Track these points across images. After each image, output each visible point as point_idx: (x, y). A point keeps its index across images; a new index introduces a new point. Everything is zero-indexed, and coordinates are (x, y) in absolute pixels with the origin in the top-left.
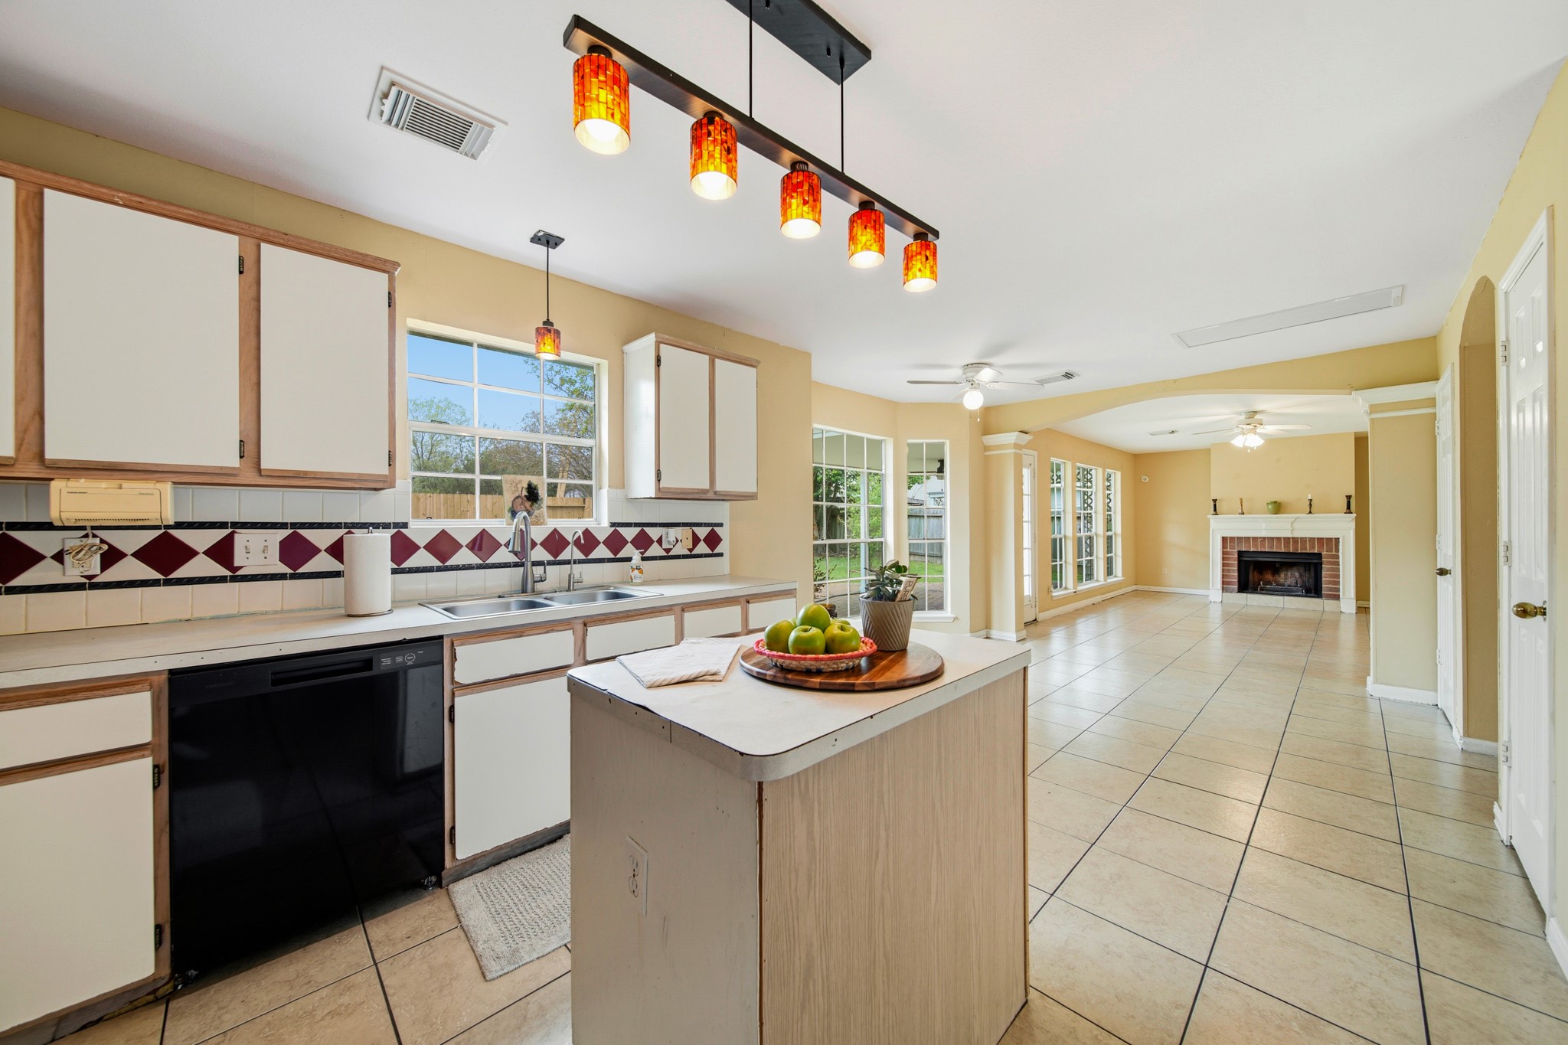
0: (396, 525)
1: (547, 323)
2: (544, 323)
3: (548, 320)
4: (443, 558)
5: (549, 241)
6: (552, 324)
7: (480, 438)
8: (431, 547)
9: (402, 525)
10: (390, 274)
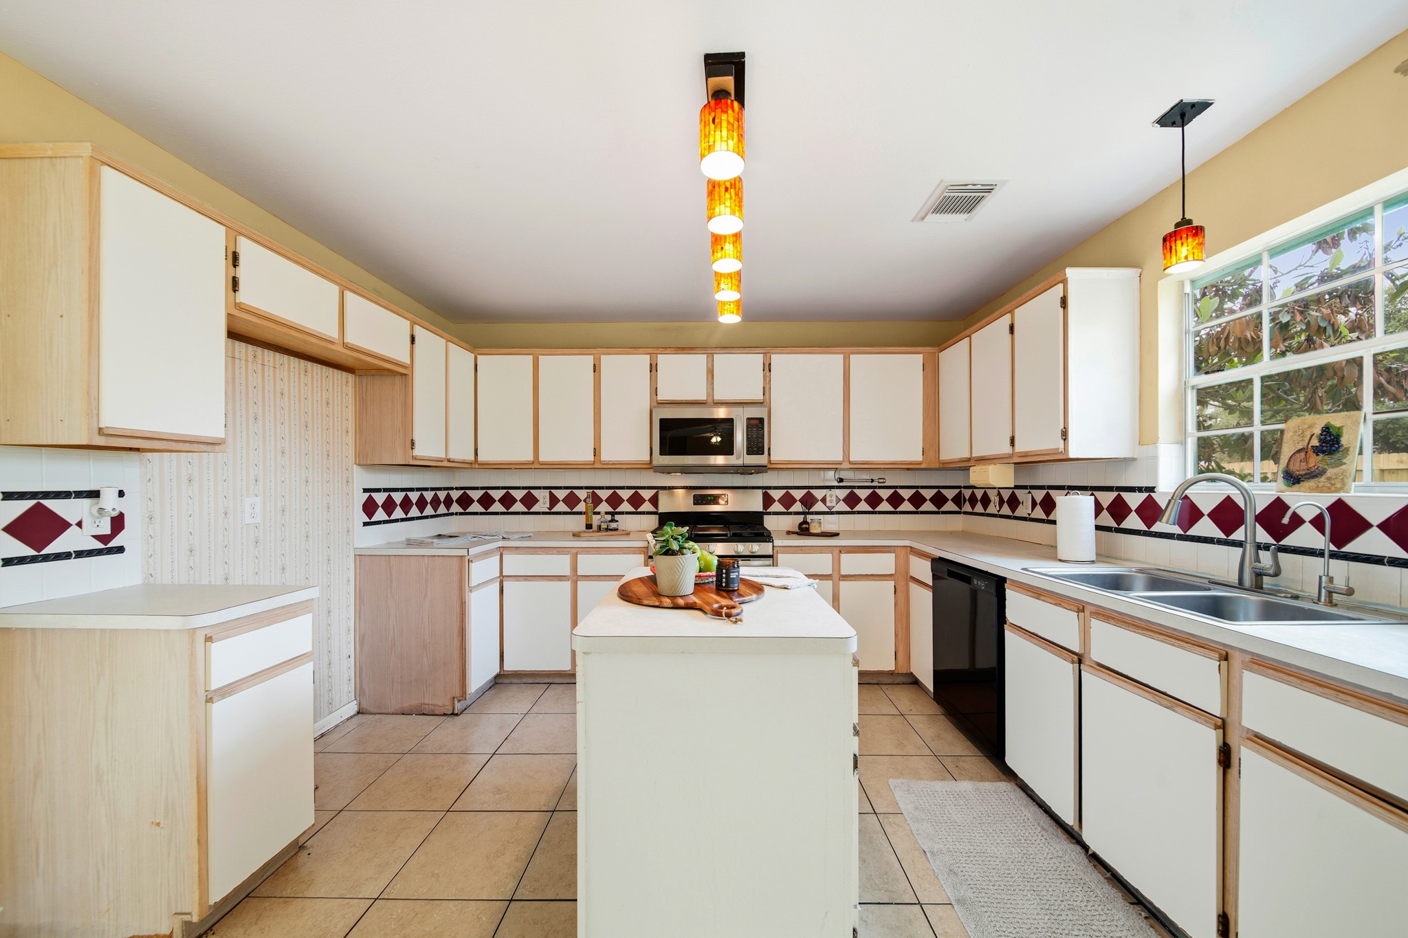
0: (1147, 489)
1: (1185, 222)
2: (1178, 226)
5: (1181, 115)
6: (1190, 222)
7: (1263, 377)
9: (1151, 489)
10: (1064, 281)
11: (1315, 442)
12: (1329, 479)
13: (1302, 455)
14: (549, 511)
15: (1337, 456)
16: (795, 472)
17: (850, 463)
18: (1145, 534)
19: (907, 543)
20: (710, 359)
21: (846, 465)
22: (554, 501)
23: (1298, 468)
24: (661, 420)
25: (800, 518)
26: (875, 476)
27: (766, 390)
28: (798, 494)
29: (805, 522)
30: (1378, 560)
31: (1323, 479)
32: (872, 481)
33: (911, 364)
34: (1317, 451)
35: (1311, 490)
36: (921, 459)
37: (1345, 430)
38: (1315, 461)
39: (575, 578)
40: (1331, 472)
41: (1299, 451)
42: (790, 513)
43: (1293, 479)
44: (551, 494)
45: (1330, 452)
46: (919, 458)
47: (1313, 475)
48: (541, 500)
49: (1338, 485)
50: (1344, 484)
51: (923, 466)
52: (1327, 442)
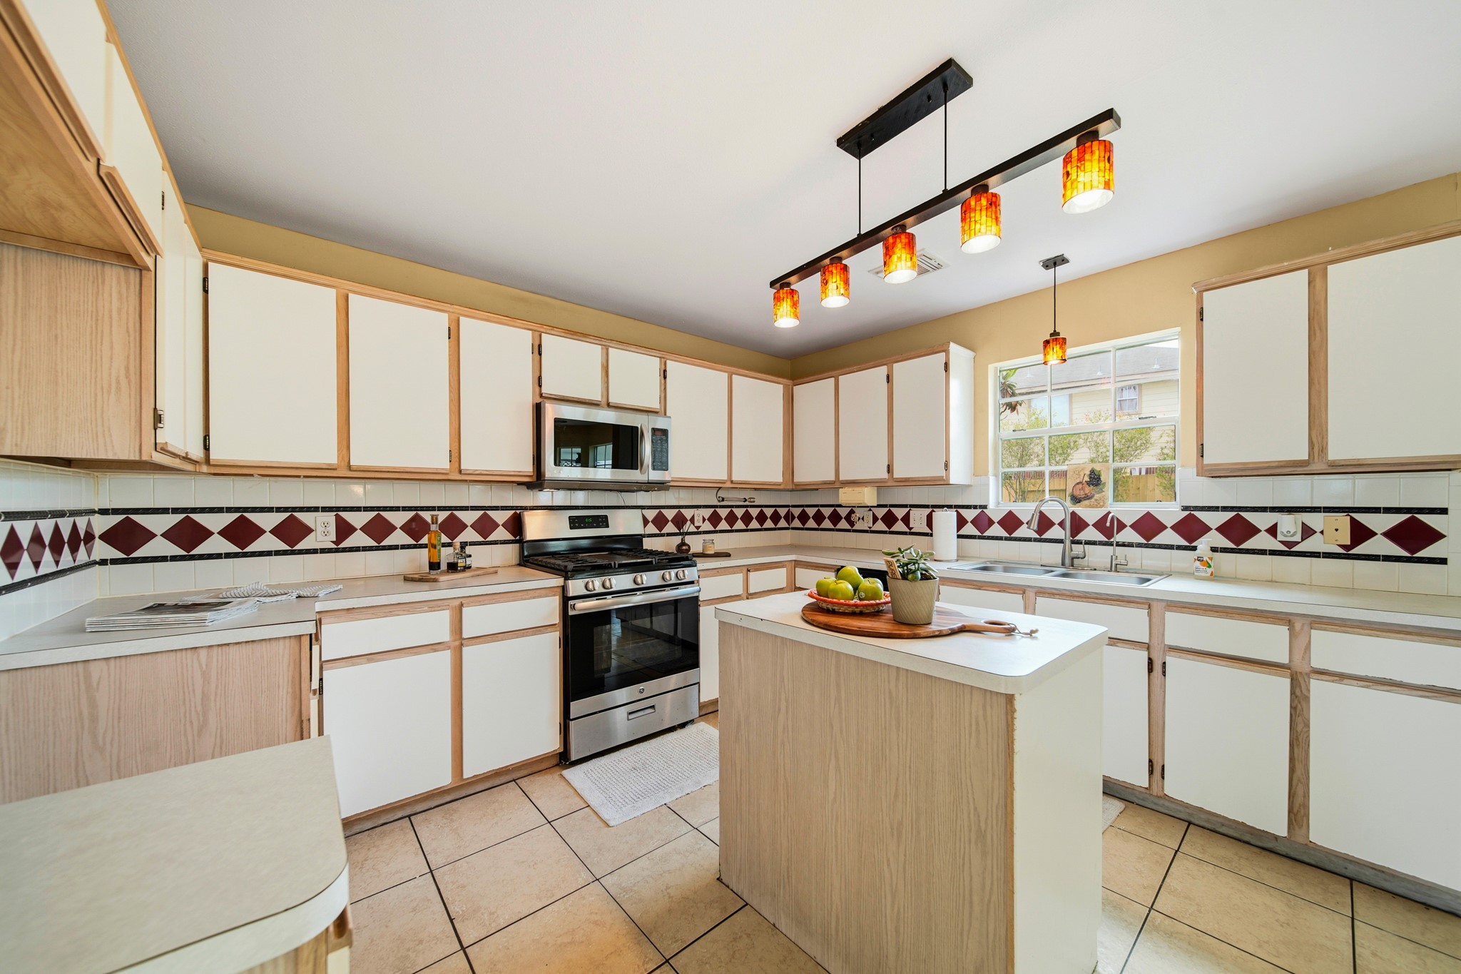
0: (981, 507)
1: (1055, 334)
2: (1051, 335)
3: (1055, 331)
4: (1010, 531)
5: (1054, 263)
6: (1058, 334)
7: (1050, 437)
8: (1002, 523)
9: (985, 507)
10: (947, 351)
11: (1087, 479)
12: (1096, 500)
13: (1080, 486)
14: (335, 546)
15: (1101, 486)
16: (681, 490)
17: (732, 482)
18: (980, 538)
19: (793, 557)
20: (605, 351)
21: (728, 485)
22: (344, 530)
23: (1079, 493)
24: (557, 421)
25: (678, 540)
26: (747, 495)
27: (664, 398)
28: (670, 514)
29: (683, 543)
30: (1130, 545)
31: (1093, 500)
32: (745, 500)
33: (773, 391)
34: (1089, 483)
35: (1086, 506)
36: (782, 481)
37: (1102, 472)
38: (1088, 489)
39: (457, 643)
40: (1097, 496)
41: (1078, 484)
42: (662, 535)
43: (1076, 500)
44: (339, 519)
45: (1097, 485)
46: (780, 480)
47: (1087, 497)
48: (320, 529)
49: (1101, 504)
50: (1104, 503)
51: (781, 487)
52: (1094, 478)
